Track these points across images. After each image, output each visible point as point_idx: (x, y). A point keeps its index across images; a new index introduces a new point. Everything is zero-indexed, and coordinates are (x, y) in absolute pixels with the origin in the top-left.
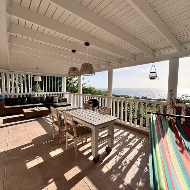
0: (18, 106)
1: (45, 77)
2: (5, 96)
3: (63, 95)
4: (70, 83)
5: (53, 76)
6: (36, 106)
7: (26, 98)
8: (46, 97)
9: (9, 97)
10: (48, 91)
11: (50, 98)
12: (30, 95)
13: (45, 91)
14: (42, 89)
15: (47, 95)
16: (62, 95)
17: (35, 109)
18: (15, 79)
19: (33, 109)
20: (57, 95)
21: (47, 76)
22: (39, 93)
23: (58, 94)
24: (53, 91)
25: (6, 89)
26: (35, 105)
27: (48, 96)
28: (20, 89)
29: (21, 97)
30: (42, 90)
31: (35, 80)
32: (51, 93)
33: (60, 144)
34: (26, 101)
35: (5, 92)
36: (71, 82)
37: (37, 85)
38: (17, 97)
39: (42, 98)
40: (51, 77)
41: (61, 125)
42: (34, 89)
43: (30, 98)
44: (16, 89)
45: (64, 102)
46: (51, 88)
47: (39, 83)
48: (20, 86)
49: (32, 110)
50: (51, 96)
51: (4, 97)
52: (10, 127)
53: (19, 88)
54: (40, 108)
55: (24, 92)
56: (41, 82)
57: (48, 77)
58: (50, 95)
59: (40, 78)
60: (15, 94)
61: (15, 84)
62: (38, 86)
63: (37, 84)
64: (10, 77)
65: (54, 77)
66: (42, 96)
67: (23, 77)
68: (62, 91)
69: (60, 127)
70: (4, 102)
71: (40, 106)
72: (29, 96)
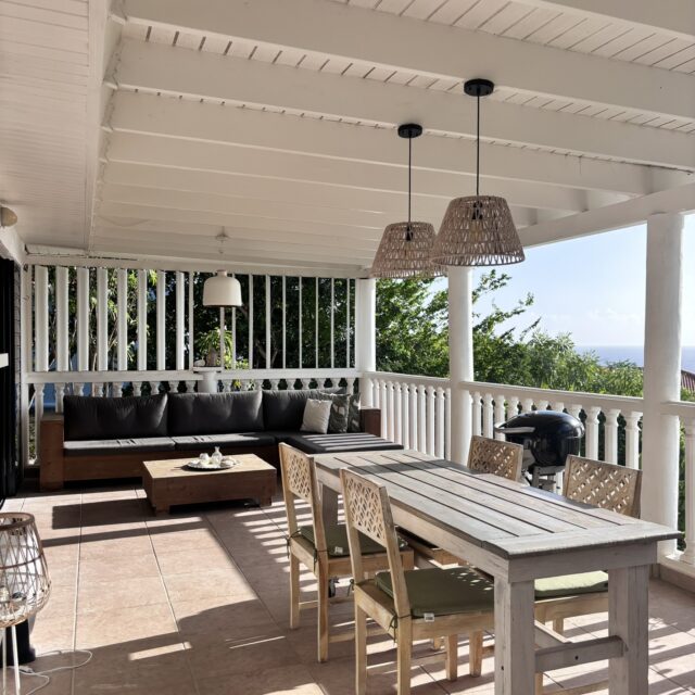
0: (124, 443)
1: (260, 280)
2: (67, 385)
3: (356, 391)
4: (404, 317)
5: (303, 272)
6: (209, 449)
7: (160, 397)
8: (264, 394)
9: (81, 393)
10: (277, 364)
11: (284, 407)
12: (182, 386)
13: (259, 363)
14: (241, 350)
15: (267, 384)
16: (351, 390)
17: (205, 461)
18: (114, 299)
19: (194, 461)
20: (321, 389)
21: (273, 278)
22: (227, 377)
23: (328, 383)
24: (304, 366)
25: (73, 349)
26: (207, 439)
27: (275, 390)
28: (134, 351)
29: (138, 392)
30: (246, 357)
31: (207, 302)
32: (291, 375)
33: (323, 662)
34: (159, 421)
35: (67, 369)
36: (413, 309)
37: (221, 331)
38: (120, 394)
39: (241, 404)
40: (292, 281)
41: (330, 549)
42: (204, 351)
43: (183, 401)
44: (113, 353)
45: (361, 430)
46: (292, 346)
47: (228, 315)
48: (132, 334)
49: (186, 468)
50: (292, 390)
51: (62, 394)
52: (83, 544)
53: (127, 348)
54: (230, 457)
55: (152, 366)
56: (242, 312)
57: (276, 280)
58: (283, 384)
59: (236, 286)
60: (112, 377)
61: (112, 326)
62: (224, 335)
63: (218, 324)
64: (93, 285)
65: (309, 282)
66: (244, 391)
67: (151, 286)
68: (352, 366)
69: (327, 562)
70: (61, 418)
71: (228, 449)
72: (176, 391)
